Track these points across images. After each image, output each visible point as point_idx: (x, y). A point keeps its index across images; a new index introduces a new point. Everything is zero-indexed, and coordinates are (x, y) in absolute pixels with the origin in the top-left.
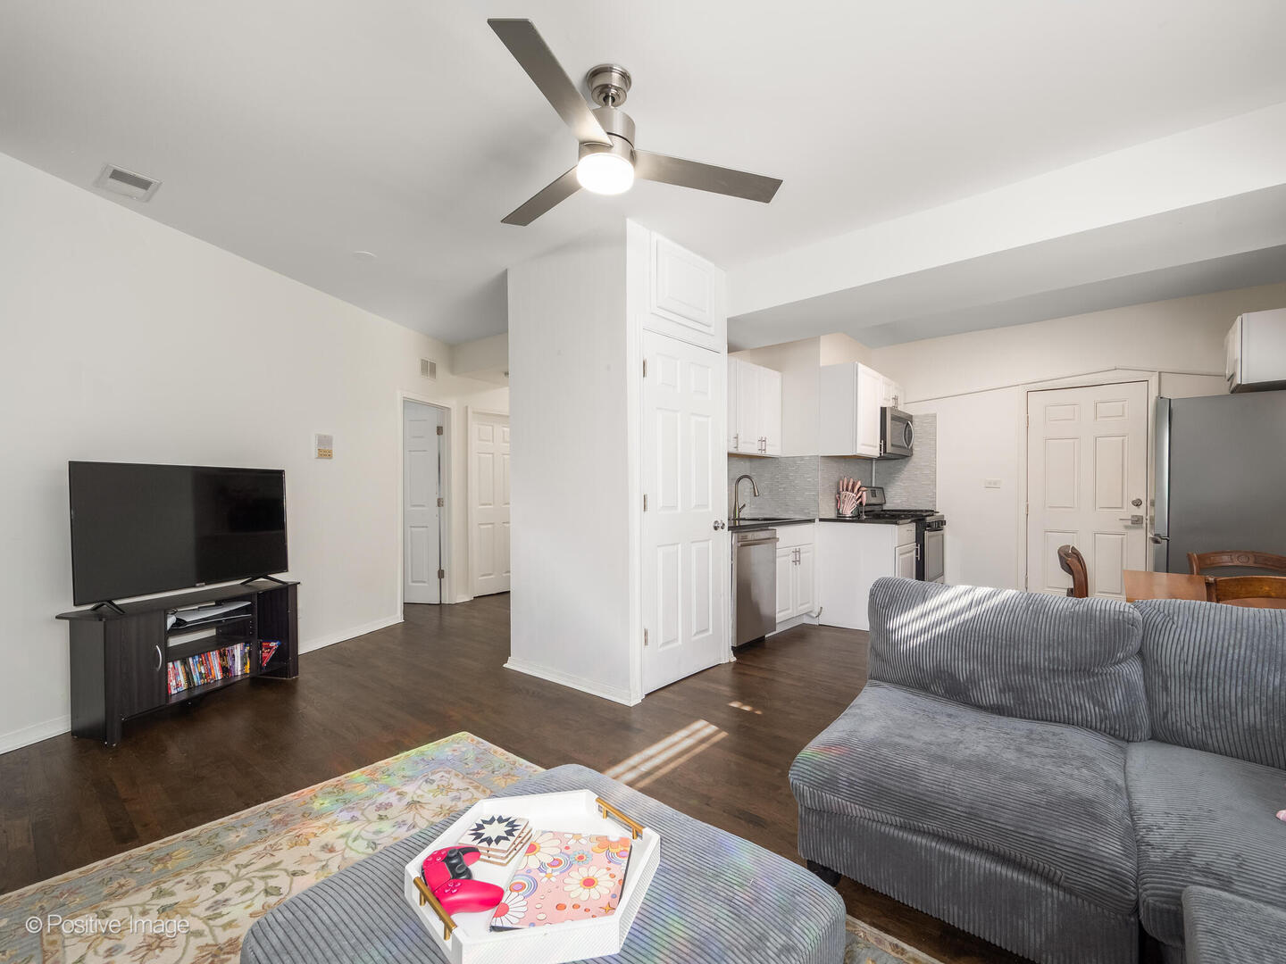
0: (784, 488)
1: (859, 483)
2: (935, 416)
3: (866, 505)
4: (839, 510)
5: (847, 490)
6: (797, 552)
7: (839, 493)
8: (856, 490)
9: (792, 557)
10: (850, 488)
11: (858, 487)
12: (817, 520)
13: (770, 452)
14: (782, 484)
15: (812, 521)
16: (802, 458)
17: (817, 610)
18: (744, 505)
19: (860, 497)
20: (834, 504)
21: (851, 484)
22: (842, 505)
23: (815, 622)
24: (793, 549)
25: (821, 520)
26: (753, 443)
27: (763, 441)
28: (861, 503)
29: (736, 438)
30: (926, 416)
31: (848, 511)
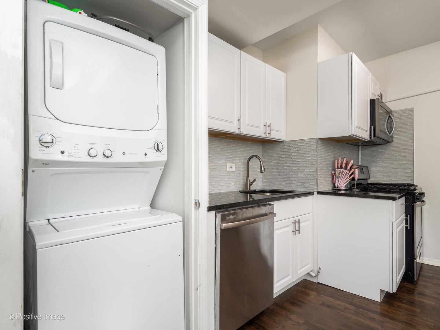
0: (288, 166)
1: (351, 163)
2: (412, 110)
3: (358, 180)
4: (334, 184)
5: (341, 167)
6: (296, 223)
7: (335, 170)
8: (349, 168)
9: (291, 228)
10: (344, 166)
11: (350, 165)
12: (315, 193)
13: (274, 136)
14: (286, 163)
15: (310, 194)
16: (302, 141)
17: (316, 270)
18: (255, 180)
19: (352, 174)
20: (330, 179)
21: (344, 162)
22: (337, 180)
23: (315, 281)
24: (292, 220)
25: (319, 193)
26: (259, 127)
27: (268, 126)
28: (353, 179)
29: (239, 120)
30: (405, 110)
31: (342, 184)
